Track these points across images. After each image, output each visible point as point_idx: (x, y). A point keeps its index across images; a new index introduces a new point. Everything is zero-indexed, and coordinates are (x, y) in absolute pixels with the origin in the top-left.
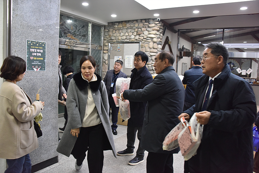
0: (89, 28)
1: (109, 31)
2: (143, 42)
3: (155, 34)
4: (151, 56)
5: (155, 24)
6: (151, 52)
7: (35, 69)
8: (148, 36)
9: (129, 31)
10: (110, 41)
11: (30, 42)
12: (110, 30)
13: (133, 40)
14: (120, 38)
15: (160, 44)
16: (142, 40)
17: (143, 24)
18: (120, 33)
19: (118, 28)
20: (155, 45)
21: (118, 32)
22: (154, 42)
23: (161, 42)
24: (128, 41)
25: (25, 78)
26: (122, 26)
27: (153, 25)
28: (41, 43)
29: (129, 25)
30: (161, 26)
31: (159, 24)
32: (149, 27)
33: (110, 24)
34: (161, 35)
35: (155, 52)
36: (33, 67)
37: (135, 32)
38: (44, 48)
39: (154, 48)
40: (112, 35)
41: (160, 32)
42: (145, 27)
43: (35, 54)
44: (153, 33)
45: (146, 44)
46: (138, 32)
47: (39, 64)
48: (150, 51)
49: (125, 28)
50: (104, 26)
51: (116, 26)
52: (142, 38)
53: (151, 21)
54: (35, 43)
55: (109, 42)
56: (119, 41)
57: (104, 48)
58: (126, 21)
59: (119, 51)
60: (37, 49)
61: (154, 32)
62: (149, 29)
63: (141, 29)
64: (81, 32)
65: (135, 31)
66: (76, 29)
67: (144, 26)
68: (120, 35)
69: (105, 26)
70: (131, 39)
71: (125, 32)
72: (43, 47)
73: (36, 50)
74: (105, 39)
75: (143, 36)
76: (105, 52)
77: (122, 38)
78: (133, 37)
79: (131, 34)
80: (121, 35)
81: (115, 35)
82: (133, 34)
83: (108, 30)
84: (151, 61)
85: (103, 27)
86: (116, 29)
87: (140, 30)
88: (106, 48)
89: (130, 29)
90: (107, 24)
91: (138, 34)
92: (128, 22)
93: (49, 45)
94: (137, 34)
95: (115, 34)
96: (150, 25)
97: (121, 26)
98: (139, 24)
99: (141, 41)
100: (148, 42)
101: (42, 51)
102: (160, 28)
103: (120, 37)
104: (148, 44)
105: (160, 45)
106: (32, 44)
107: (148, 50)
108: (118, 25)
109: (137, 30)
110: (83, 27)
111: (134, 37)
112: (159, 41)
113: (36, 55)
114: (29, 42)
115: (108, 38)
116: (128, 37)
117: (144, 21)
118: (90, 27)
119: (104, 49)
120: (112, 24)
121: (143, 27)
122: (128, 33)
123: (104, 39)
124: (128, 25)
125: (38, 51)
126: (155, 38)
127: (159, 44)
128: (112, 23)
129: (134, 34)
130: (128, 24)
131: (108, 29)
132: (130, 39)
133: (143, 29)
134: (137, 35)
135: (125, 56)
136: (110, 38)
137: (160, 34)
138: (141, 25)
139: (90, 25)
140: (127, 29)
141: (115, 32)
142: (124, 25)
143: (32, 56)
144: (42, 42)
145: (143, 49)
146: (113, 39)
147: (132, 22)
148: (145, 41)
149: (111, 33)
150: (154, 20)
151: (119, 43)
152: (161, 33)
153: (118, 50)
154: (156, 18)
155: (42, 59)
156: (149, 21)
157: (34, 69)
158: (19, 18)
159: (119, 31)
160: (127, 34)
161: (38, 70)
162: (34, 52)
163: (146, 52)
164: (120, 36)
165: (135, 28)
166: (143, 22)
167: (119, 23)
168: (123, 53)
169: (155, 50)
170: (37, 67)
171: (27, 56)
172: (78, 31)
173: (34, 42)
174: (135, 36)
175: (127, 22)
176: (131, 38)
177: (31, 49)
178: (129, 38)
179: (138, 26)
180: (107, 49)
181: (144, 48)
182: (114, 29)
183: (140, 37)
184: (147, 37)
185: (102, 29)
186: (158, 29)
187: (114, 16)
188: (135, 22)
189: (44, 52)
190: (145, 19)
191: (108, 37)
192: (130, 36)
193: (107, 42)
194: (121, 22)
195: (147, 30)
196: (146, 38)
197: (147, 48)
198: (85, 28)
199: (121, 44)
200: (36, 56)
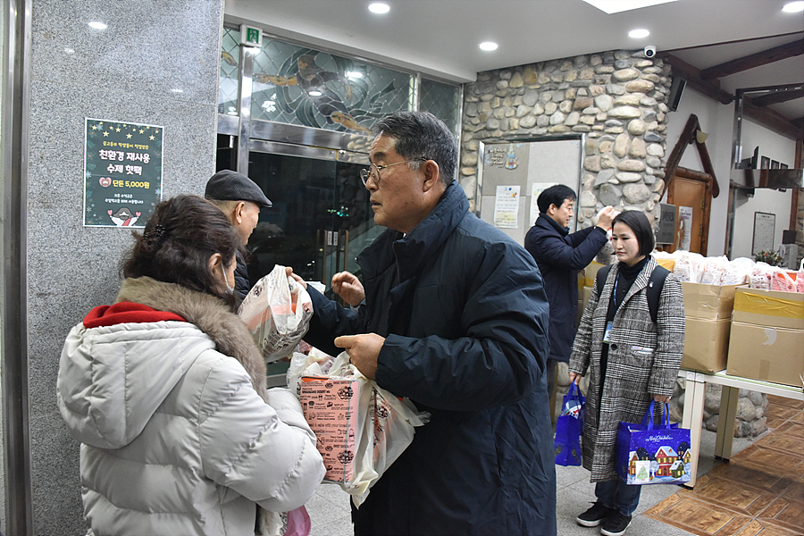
0: (411, 91)
1: (481, 101)
2: (594, 134)
3: (637, 103)
4: (622, 183)
5: (638, 68)
6: (621, 170)
7: (118, 222)
8: (613, 114)
9: (547, 99)
10: (484, 134)
11: (100, 127)
12: (484, 98)
13: (560, 128)
14: (515, 123)
15: (656, 142)
16: (589, 128)
17: (595, 72)
18: (517, 107)
19: (510, 90)
20: (638, 146)
21: (510, 103)
22: (634, 135)
23: (660, 132)
24: (542, 131)
25: (80, 251)
26: (524, 84)
27: (631, 72)
28: (141, 132)
29: (546, 76)
30: (660, 75)
31: (652, 69)
32: (615, 81)
33: (486, 78)
34: (663, 107)
35: (636, 168)
36: (110, 212)
37: (565, 99)
38: (155, 147)
39: (632, 157)
40: (490, 113)
41: (655, 96)
42: (602, 80)
43: (120, 168)
44: (631, 102)
45: (604, 142)
46: (578, 99)
47: (133, 202)
48: (619, 166)
49: (532, 87)
50: (465, 84)
51: (504, 84)
52: (591, 120)
53: (623, 60)
54: (118, 130)
55: (481, 139)
56: (512, 135)
57: (463, 158)
58: (536, 63)
59: (511, 167)
60: (126, 150)
61: (636, 97)
62: (615, 88)
63: (586, 87)
64: (381, 105)
65: (567, 96)
66: (365, 96)
67: (598, 78)
68: (516, 111)
69: (466, 86)
70: (553, 125)
71: (534, 100)
72: (151, 144)
73: (121, 154)
74: (466, 127)
75: (594, 115)
76: (465, 171)
77: (523, 122)
78: (558, 117)
79: (551, 107)
80: (519, 114)
81: (499, 113)
82: (558, 108)
83: (476, 100)
84: (622, 203)
85: (462, 90)
86: (504, 93)
87: (582, 91)
88: (468, 159)
89: (550, 90)
90: (474, 79)
91: (575, 106)
92: (543, 68)
93: (175, 136)
94: (572, 105)
95: (501, 110)
96: (619, 75)
97: (518, 82)
98: (579, 74)
99: (587, 132)
100: (611, 133)
101: (146, 158)
102: (656, 84)
103: (517, 121)
104: (609, 143)
105: (659, 143)
106: (106, 134)
107: (612, 162)
108: (509, 81)
109: (571, 92)
110: (390, 88)
111: (563, 119)
112: (654, 130)
113: (121, 171)
114: (94, 128)
115: (476, 125)
116: (543, 120)
117: (596, 61)
118: (413, 89)
119: (463, 162)
120: (491, 76)
121: (595, 82)
122: (543, 105)
123: (463, 130)
124: (543, 78)
125: (131, 156)
126: (637, 118)
127: (651, 139)
128: (491, 72)
129: (564, 106)
130: (542, 75)
131: (476, 96)
132: (549, 125)
133: (593, 88)
134: (573, 109)
135: (531, 186)
136: (484, 126)
137: (655, 103)
138: (587, 74)
139: (414, 83)
140: (539, 91)
141: (501, 103)
142: (529, 79)
143: (107, 174)
144: (148, 126)
145: (594, 160)
146: (494, 127)
147: (558, 67)
148: (599, 130)
149: (485, 108)
150: (635, 55)
151: (511, 141)
152: (658, 100)
153: (507, 166)
154: (641, 47)
155: (147, 185)
156: (615, 60)
157: (113, 219)
158: (58, 44)
159: (513, 101)
160: (538, 110)
161: (130, 226)
162: (116, 162)
163: (603, 168)
164: (515, 116)
165: (567, 86)
166: (596, 64)
167: (513, 74)
168: (527, 175)
169: (639, 164)
170: (124, 214)
171: (87, 174)
172: (373, 101)
173: (115, 125)
174: (567, 114)
175: (540, 68)
176: (551, 123)
177: (102, 151)
178: (547, 124)
179: (577, 78)
180: (474, 161)
181: (597, 158)
182: (498, 93)
183: (583, 119)
184: (610, 117)
185: (459, 94)
186: (650, 85)
187: (488, 46)
188: (566, 64)
189: (156, 161)
190: (601, 54)
191: (478, 121)
192: (550, 115)
193: (473, 139)
194: (521, 69)
195: (607, 93)
196: (605, 118)
197: (606, 157)
198: (396, 93)
199: (518, 145)
200: (124, 176)
